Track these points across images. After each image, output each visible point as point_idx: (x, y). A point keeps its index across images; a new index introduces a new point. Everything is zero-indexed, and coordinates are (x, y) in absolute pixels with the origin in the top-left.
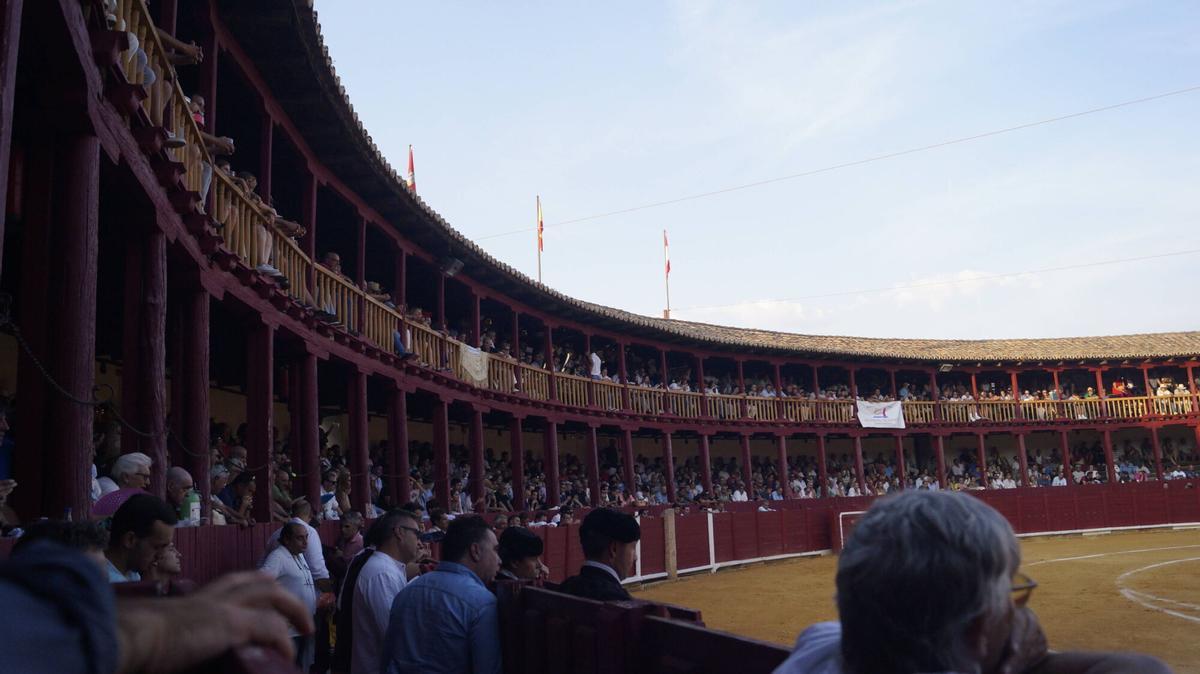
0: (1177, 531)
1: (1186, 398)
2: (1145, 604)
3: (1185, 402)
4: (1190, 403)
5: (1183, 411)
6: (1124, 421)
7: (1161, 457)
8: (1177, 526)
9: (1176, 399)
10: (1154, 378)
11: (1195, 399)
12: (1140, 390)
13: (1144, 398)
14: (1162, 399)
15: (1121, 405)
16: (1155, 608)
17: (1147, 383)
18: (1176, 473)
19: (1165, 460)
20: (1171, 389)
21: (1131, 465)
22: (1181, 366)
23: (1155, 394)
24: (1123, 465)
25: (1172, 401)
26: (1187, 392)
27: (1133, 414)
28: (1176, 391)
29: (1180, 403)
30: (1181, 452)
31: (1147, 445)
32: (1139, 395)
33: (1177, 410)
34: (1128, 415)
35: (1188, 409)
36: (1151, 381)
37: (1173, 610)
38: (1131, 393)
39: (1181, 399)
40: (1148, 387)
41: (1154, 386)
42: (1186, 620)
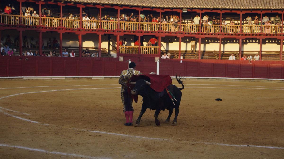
0: (25, 80)
1: (37, 18)
2: (4, 113)
3: (36, 20)
4: (38, 20)
5: (35, 24)
6: (8, 26)
7: (23, 45)
8: (25, 78)
9: (33, 18)
10: (25, 7)
11: (41, 19)
12: (17, 12)
13: (19, 16)
14: (26, 17)
15: (8, 18)
16: (9, 114)
17: (21, 9)
18: (29, 54)
19: (24, 46)
20: (31, 13)
21: (8, 47)
22: (37, 3)
23: (24, 14)
24: (5, 47)
25: (31, 19)
26: (37, 16)
27: (13, 23)
28: (33, 15)
29: (34, 20)
30: (32, 44)
31: (17, 39)
32: (16, 14)
33: (32, 24)
34: (10, 23)
35: (37, 24)
36: (23, 8)
37: (17, 115)
38: (13, 12)
39: (35, 18)
40: (21, 11)
41: (24, 11)
42: (22, 120)
